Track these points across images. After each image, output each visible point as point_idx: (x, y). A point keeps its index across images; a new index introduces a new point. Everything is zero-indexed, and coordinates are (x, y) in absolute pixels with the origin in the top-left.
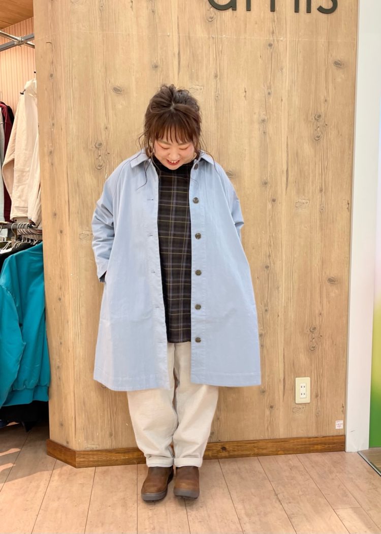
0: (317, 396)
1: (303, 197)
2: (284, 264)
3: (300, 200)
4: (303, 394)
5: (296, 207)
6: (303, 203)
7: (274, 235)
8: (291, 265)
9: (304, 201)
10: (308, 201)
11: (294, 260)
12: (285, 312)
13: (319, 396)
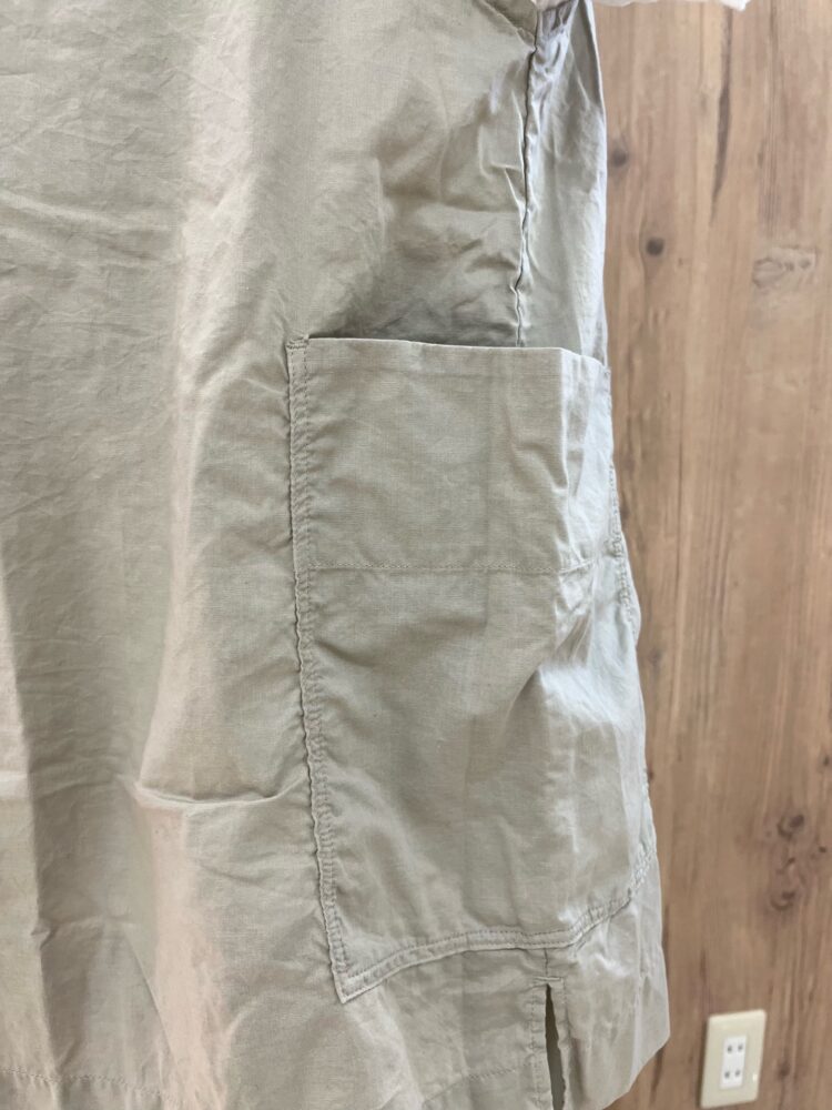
0: (783, 1072)
1: (792, 236)
2: (686, 552)
3: (776, 252)
4: (733, 1074)
5: (757, 282)
6: (791, 267)
7: (647, 415)
8: (717, 557)
9: (793, 256)
10: (811, 257)
11: (730, 536)
12: (680, 758)
13: (793, 1071)
